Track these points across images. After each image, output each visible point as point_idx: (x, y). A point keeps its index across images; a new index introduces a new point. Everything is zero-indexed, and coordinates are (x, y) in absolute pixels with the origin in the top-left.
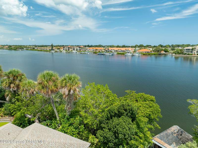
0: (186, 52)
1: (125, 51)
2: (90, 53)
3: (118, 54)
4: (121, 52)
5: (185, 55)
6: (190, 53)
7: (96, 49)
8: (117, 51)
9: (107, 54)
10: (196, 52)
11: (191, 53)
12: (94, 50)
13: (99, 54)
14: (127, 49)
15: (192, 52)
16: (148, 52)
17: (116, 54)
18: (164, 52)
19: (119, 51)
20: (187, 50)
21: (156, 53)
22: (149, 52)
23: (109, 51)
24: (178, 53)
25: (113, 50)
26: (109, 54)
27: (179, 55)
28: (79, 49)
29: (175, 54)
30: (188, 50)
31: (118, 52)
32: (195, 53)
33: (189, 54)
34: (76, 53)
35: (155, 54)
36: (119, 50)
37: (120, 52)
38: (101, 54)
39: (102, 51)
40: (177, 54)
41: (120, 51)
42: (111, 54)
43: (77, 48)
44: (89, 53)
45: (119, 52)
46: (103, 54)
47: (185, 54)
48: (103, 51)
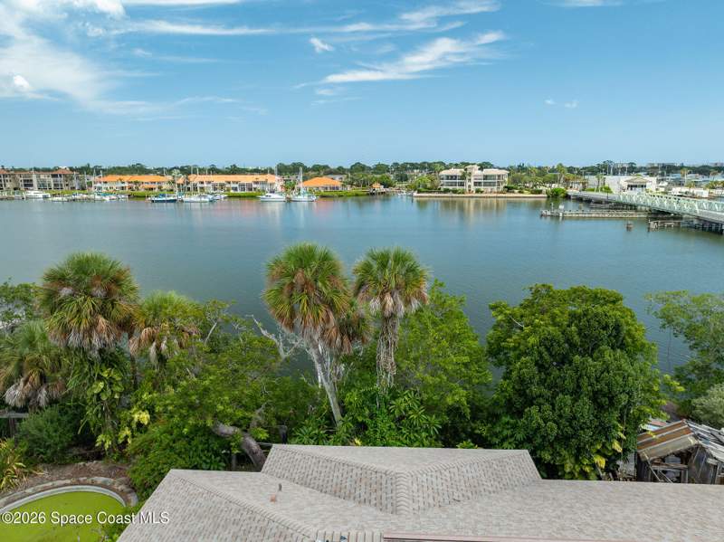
0: (448, 184)
1: (254, 186)
2: (113, 197)
3: (230, 197)
4: (239, 192)
5: (446, 195)
6: (458, 188)
7: (136, 183)
8: (222, 186)
9: (192, 199)
10: (472, 184)
11: (461, 188)
12: (126, 185)
13: (157, 201)
14: (261, 178)
15: (462, 184)
16: (334, 188)
17: (225, 198)
18: (382, 189)
19: (233, 185)
20: (448, 177)
21: (360, 190)
22: (337, 188)
23: (189, 186)
24: (425, 187)
25: (205, 185)
26: (199, 200)
27: (430, 194)
28: (52, 180)
29: (419, 192)
30: (452, 177)
31: (228, 190)
32: (469, 186)
33: (455, 192)
34: (45, 197)
35: (357, 195)
36: (229, 183)
37: (235, 189)
38: (164, 199)
39: (160, 188)
40: (423, 192)
41: (237, 186)
42: (207, 200)
43: (42, 177)
44: (107, 199)
45: (232, 191)
46: (174, 201)
47: (447, 191)
48: (165, 186)
